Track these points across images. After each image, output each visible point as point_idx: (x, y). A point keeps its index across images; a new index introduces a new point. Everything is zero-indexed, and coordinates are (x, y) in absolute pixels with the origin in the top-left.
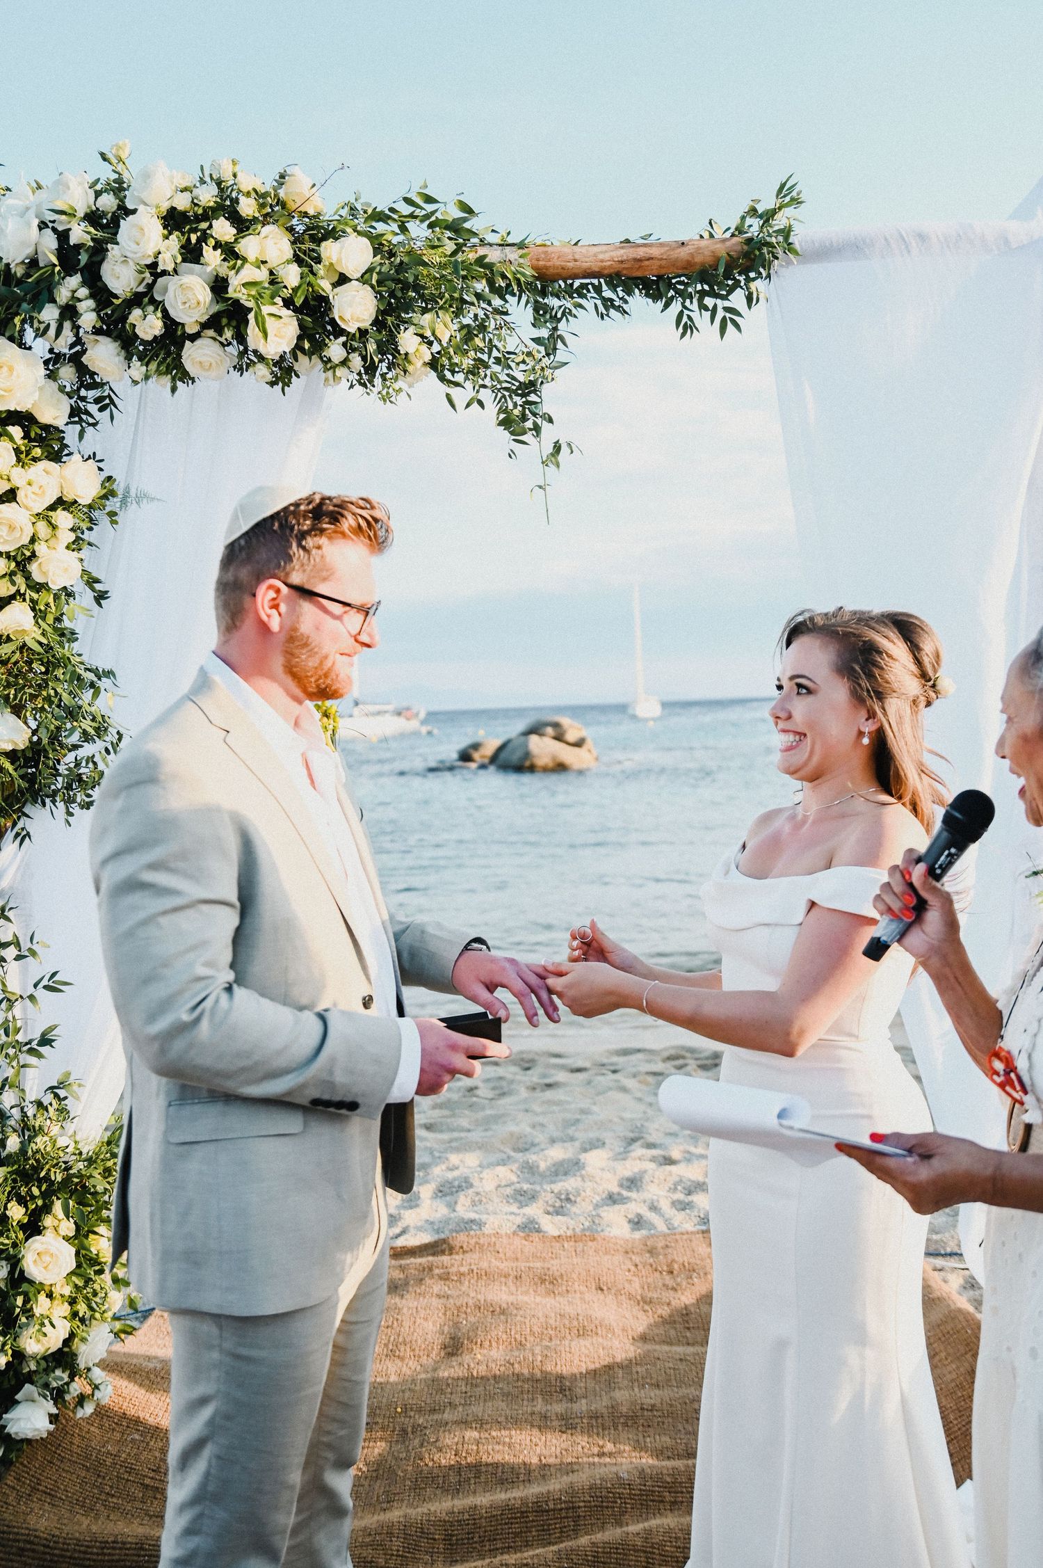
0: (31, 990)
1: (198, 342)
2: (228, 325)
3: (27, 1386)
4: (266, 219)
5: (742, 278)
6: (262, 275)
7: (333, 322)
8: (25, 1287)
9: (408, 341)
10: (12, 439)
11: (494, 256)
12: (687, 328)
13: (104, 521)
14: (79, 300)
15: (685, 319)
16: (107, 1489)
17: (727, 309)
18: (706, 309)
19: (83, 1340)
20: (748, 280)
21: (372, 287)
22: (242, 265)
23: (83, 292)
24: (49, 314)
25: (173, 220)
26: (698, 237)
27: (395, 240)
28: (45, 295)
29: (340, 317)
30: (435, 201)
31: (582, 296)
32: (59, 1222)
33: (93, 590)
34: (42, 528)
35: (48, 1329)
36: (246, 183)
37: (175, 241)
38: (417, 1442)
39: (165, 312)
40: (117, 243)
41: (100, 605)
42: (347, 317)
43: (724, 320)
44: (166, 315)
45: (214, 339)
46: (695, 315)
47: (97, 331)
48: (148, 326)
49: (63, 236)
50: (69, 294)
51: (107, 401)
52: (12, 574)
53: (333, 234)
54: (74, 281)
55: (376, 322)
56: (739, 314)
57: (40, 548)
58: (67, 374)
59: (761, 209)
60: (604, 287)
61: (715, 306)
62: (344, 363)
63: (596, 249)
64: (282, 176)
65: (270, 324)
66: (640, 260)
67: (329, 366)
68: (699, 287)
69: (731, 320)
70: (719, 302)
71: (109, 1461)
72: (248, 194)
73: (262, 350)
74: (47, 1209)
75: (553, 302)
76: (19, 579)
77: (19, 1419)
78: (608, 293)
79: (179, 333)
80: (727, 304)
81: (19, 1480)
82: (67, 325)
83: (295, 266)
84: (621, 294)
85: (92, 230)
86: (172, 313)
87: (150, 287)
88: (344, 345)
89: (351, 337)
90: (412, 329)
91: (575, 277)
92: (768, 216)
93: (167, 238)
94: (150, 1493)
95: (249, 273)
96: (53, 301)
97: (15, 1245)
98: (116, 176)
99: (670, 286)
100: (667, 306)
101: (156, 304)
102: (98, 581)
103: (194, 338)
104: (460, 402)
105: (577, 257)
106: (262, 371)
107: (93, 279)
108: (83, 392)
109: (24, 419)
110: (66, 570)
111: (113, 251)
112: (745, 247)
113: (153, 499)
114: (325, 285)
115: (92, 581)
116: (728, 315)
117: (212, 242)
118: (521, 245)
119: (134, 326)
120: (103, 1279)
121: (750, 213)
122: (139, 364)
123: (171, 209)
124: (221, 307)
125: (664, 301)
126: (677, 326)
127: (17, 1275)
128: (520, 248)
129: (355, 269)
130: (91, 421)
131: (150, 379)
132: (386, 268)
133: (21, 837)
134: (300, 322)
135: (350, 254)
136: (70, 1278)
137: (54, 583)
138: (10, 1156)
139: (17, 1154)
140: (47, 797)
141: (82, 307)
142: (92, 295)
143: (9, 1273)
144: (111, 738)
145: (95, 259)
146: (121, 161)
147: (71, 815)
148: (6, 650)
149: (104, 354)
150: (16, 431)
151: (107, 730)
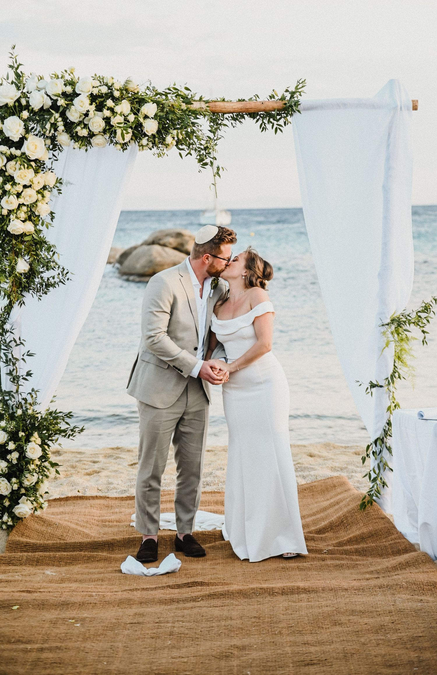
0: (22, 357)
1: (98, 136)
2: (109, 132)
3: (23, 497)
4: (122, 98)
6: (122, 118)
7: (142, 131)
8: (27, 459)
9: (169, 139)
10: (32, 167)
12: (264, 129)
13: (56, 192)
14: (58, 122)
15: (263, 125)
16: (47, 538)
17: (278, 124)
18: (271, 123)
19: (42, 482)
21: (157, 120)
22: (116, 116)
23: (60, 119)
24: (48, 126)
25: (93, 98)
26: (269, 98)
27: (164, 102)
28: (47, 120)
29: (147, 131)
30: (178, 89)
32: (36, 438)
33: (52, 216)
34: (40, 196)
35: (35, 474)
36: (117, 86)
37: (93, 107)
39: (89, 128)
40: (73, 105)
41: (52, 221)
42: (149, 130)
44: (90, 131)
45: (103, 136)
46: (267, 125)
47: (63, 132)
48: (82, 132)
49: (54, 101)
50: (55, 120)
52: (28, 212)
53: (143, 101)
55: (157, 132)
56: (281, 126)
57: (39, 204)
58: (49, 142)
59: (290, 91)
62: (147, 145)
63: (231, 105)
64: (127, 81)
65: (125, 134)
66: (248, 109)
67: (141, 145)
69: (279, 128)
70: (275, 122)
71: (45, 532)
72: (118, 90)
73: (120, 141)
74: (31, 435)
76: (30, 213)
77: (21, 508)
79: (92, 134)
81: (17, 532)
82: (53, 129)
83: (132, 114)
85: (65, 101)
86: (91, 128)
87: (84, 119)
88: (148, 139)
89: (150, 136)
90: (170, 135)
92: (293, 93)
93: (91, 104)
95: (118, 118)
96: (49, 121)
97: (23, 446)
99: (258, 114)
101: (86, 126)
103: (96, 135)
104: (183, 155)
105: (226, 107)
106: (119, 147)
107: (63, 115)
109: (36, 161)
110: (47, 211)
111: (72, 108)
112: (284, 106)
113: (72, 184)
114: (141, 120)
115: (51, 213)
116: (278, 127)
117: (106, 107)
118: (207, 102)
119: (77, 132)
120: (46, 464)
121: (287, 91)
122: (77, 143)
123: (92, 94)
124: (107, 127)
125: (256, 120)
126: (260, 128)
127: (23, 457)
128: (206, 103)
129: (151, 114)
130: (55, 159)
131: (80, 148)
132: (162, 114)
133: (22, 303)
134: (133, 133)
135: (150, 109)
136: (40, 458)
137: (42, 215)
138: (17, 417)
139: (21, 415)
140: (31, 289)
141: (59, 124)
142: (62, 120)
143: (19, 456)
144: (61, 270)
145: (65, 109)
146: (72, 73)
147: (41, 296)
148: (26, 239)
149: (63, 138)
150: (33, 164)
151: (59, 267)
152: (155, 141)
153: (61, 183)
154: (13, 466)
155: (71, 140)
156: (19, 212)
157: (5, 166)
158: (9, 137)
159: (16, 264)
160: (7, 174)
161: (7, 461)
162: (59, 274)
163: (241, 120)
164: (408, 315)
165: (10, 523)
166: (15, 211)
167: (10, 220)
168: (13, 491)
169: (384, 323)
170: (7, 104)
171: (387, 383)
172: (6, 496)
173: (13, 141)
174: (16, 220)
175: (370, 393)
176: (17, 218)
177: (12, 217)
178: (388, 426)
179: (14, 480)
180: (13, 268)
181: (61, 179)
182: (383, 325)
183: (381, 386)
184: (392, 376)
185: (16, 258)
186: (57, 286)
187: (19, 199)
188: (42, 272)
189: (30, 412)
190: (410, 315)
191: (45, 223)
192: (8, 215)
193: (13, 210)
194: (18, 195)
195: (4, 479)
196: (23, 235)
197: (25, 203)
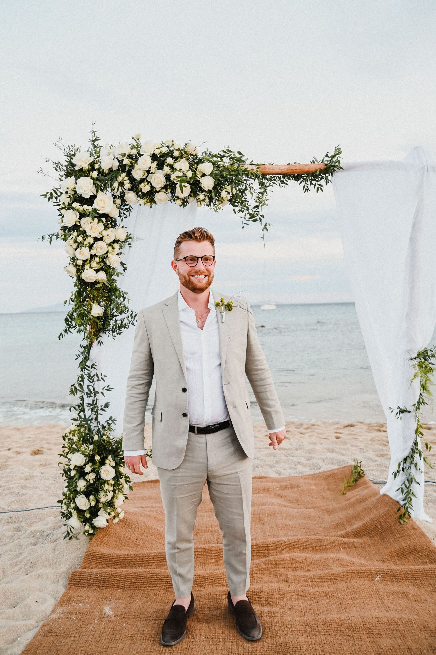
0: (102, 391)
1: (160, 193)
2: (169, 188)
3: (100, 510)
4: (181, 157)
5: (323, 175)
6: (181, 174)
7: (201, 188)
8: (101, 481)
9: (224, 194)
10: (103, 222)
11: (250, 168)
12: (307, 190)
13: (127, 246)
14: (125, 180)
15: (306, 187)
16: (123, 544)
17: (318, 185)
18: (313, 184)
19: (116, 499)
20: (326, 177)
21: (213, 177)
22: (175, 171)
23: (126, 178)
24: (116, 185)
25: (154, 157)
26: (310, 163)
27: (219, 163)
28: (115, 179)
29: (203, 186)
30: (232, 152)
31: (275, 180)
32: (110, 461)
33: (124, 267)
34: (110, 248)
35: (108, 493)
36: (176, 147)
37: (155, 164)
38: (216, 534)
39: (151, 184)
40: (137, 164)
41: (125, 272)
42: (205, 186)
43: (318, 189)
44: (151, 185)
45: (165, 192)
46: (309, 186)
47: (129, 190)
48: (145, 188)
49: (121, 162)
50: (122, 179)
51: (129, 210)
52: (100, 262)
53: (200, 162)
54: (124, 175)
55: (214, 188)
56: (322, 186)
57: (109, 255)
58: (118, 201)
59: (329, 155)
60: (282, 178)
61: (315, 184)
62: (204, 200)
63: (280, 166)
64: (186, 144)
65: (184, 188)
66: (293, 170)
67: (198, 200)
68: (310, 178)
69: (320, 188)
70: (316, 182)
71: (123, 536)
72: (177, 150)
73: (180, 197)
74: (106, 458)
75: (265, 181)
76: (102, 264)
77: (98, 521)
78: (282, 179)
79: (154, 190)
80: (319, 183)
81: (96, 540)
82: (120, 188)
83: (190, 171)
84: (286, 179)
85: (130, 160)
86: (153, 185)
87: (147, 177)
88: (204, 195)
89: (206, 192)
90: (225, 190)
91: (273, 174)
92: (333, 157)
93: (153, 163)
94: (136, 546)
95: (177, 173)
96: (116, 180)
97: (98, 468)
98: (137, 144)
99: (301, 177)
100: (301, 183)
101: (149, 182)
102: (125, 264)
103: (158, 192)
104: (237, 211)
105: (274, 168)
106: (179, 202)
107: (129, 174)
108: (122, 207)
109: (106, 216)
110: (117, 261)
111: (136, 166)
112: (326, 167)
113: (141, 239)
114: (199, 176)
115: (122, 264)
116: (319, 187)
117: (166, 164)
119: (141, 188)
120: (122, 480)
121: (327, 156)
122: (142, 199)
123: (154, 154)
124: (168, 183)
125: (300, 181)
126: (303, 189)
127: (98, 478)
128: (256, 166)
129: (208, 172)
130: (125, 216)
131: (145, 204)
132: (217, 172)
133: (100, 343)
134: (191, 188)
135: (206, 167)
136: (114, 479)
137: (113, 265)
138: (95, 441)
139: (97, 440)
140: (107, 331)
141: (125, 183)
142: (129, 179)
143: (96, 477)
144: (130, 312)
145: (130, 168)
146: (138, 139)
147: (115, 336)
148: (99, 286)
149: (131, 196)
150: (104, 219)
151: (128, 310)
152: (211, 196)
153: (130, 238)
154: (91, 484)
155: (137, 197)
156: (92, 262)
157: (80, 222)
158: (81, 194)
159: (91, 309)
160: (81, 229)
161: (86, 480)
162: (128, 317)
163: (287, 183)
164: (431, 350)
165: (91, 531)
166: (88, 261)
167: (84, 269)
168: (91, 507)
169: (413, 357)
170: (82, 169)
171: (415, 409)
172: (85, 511)
173: (84, 198)
174: (89, 269)
175: (400, 418)
176: (90, 267)
177: (87, 266)
178: (415, 447)
179: (92, 497)
180: (89, 312)
181: (130, 234)
182: (411, 359)
183: (409, 412)
184: (418, 402)
185: (92, 304)
186: (127, 326)
187: (91, 251)
188: (116, 316)
189: (105, 438)
190: (432, 350)
191: (116, 272)
192: (83, 266)
193: (87, 260)
194: (91, 247)
195: (84, 496)
196: (96, 282)
197: (97, 254)
